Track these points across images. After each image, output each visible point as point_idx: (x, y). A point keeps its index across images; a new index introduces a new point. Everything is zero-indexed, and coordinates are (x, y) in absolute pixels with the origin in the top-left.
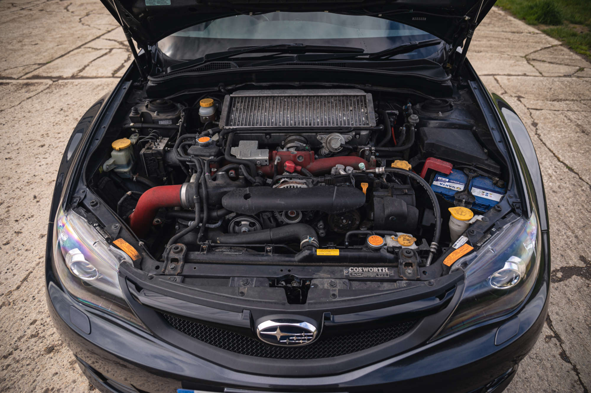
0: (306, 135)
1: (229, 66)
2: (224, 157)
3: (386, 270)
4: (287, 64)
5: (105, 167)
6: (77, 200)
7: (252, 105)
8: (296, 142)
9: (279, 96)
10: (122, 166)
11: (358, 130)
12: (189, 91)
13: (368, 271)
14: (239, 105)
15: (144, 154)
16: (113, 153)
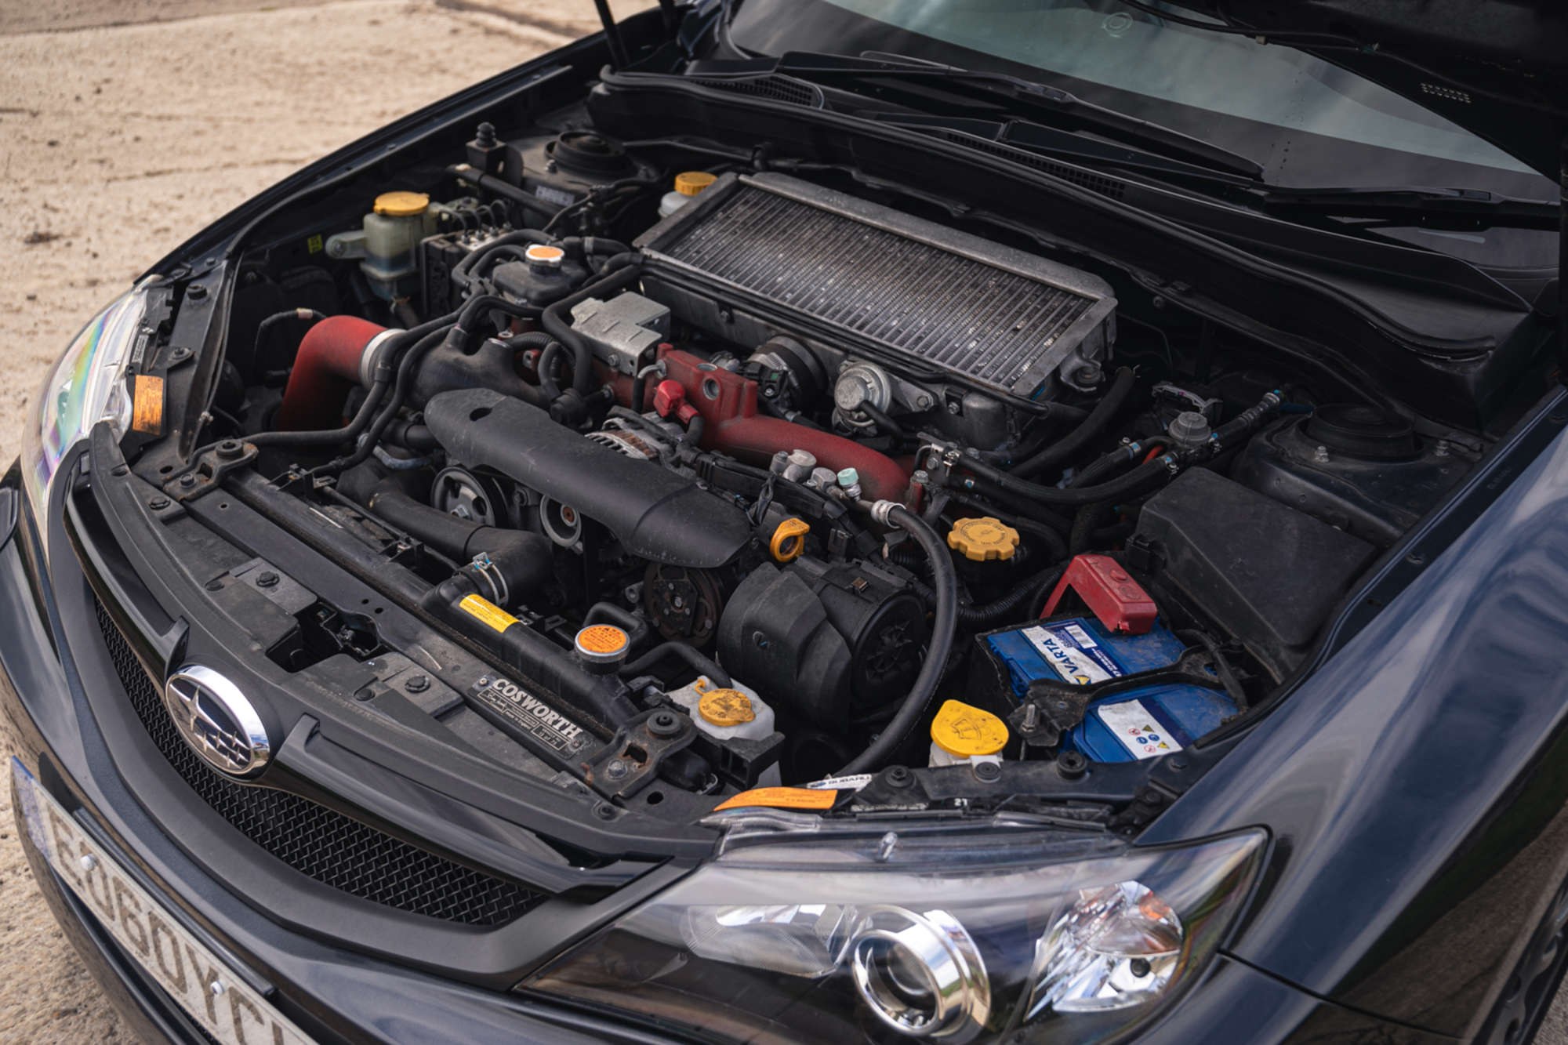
0: (817, 347)
1: (805, 96)
2: (541, 312)
3: (572, 732)
4: (950, 137)
5: (332, 243)
6: (178, 274)
7: (771, 221)
8: (774, 354)
9: (855, 221)
10: (373, 259)
11: (959, 386)
12: (685, 141)
13: (531, 711)
14: (741, 209)
15: (427, 244)
16: (369, 219)
